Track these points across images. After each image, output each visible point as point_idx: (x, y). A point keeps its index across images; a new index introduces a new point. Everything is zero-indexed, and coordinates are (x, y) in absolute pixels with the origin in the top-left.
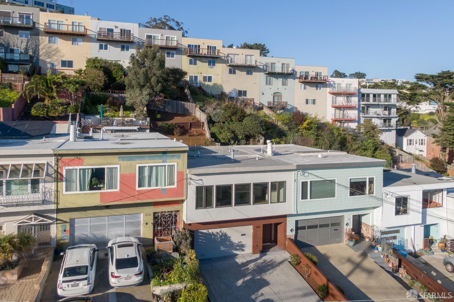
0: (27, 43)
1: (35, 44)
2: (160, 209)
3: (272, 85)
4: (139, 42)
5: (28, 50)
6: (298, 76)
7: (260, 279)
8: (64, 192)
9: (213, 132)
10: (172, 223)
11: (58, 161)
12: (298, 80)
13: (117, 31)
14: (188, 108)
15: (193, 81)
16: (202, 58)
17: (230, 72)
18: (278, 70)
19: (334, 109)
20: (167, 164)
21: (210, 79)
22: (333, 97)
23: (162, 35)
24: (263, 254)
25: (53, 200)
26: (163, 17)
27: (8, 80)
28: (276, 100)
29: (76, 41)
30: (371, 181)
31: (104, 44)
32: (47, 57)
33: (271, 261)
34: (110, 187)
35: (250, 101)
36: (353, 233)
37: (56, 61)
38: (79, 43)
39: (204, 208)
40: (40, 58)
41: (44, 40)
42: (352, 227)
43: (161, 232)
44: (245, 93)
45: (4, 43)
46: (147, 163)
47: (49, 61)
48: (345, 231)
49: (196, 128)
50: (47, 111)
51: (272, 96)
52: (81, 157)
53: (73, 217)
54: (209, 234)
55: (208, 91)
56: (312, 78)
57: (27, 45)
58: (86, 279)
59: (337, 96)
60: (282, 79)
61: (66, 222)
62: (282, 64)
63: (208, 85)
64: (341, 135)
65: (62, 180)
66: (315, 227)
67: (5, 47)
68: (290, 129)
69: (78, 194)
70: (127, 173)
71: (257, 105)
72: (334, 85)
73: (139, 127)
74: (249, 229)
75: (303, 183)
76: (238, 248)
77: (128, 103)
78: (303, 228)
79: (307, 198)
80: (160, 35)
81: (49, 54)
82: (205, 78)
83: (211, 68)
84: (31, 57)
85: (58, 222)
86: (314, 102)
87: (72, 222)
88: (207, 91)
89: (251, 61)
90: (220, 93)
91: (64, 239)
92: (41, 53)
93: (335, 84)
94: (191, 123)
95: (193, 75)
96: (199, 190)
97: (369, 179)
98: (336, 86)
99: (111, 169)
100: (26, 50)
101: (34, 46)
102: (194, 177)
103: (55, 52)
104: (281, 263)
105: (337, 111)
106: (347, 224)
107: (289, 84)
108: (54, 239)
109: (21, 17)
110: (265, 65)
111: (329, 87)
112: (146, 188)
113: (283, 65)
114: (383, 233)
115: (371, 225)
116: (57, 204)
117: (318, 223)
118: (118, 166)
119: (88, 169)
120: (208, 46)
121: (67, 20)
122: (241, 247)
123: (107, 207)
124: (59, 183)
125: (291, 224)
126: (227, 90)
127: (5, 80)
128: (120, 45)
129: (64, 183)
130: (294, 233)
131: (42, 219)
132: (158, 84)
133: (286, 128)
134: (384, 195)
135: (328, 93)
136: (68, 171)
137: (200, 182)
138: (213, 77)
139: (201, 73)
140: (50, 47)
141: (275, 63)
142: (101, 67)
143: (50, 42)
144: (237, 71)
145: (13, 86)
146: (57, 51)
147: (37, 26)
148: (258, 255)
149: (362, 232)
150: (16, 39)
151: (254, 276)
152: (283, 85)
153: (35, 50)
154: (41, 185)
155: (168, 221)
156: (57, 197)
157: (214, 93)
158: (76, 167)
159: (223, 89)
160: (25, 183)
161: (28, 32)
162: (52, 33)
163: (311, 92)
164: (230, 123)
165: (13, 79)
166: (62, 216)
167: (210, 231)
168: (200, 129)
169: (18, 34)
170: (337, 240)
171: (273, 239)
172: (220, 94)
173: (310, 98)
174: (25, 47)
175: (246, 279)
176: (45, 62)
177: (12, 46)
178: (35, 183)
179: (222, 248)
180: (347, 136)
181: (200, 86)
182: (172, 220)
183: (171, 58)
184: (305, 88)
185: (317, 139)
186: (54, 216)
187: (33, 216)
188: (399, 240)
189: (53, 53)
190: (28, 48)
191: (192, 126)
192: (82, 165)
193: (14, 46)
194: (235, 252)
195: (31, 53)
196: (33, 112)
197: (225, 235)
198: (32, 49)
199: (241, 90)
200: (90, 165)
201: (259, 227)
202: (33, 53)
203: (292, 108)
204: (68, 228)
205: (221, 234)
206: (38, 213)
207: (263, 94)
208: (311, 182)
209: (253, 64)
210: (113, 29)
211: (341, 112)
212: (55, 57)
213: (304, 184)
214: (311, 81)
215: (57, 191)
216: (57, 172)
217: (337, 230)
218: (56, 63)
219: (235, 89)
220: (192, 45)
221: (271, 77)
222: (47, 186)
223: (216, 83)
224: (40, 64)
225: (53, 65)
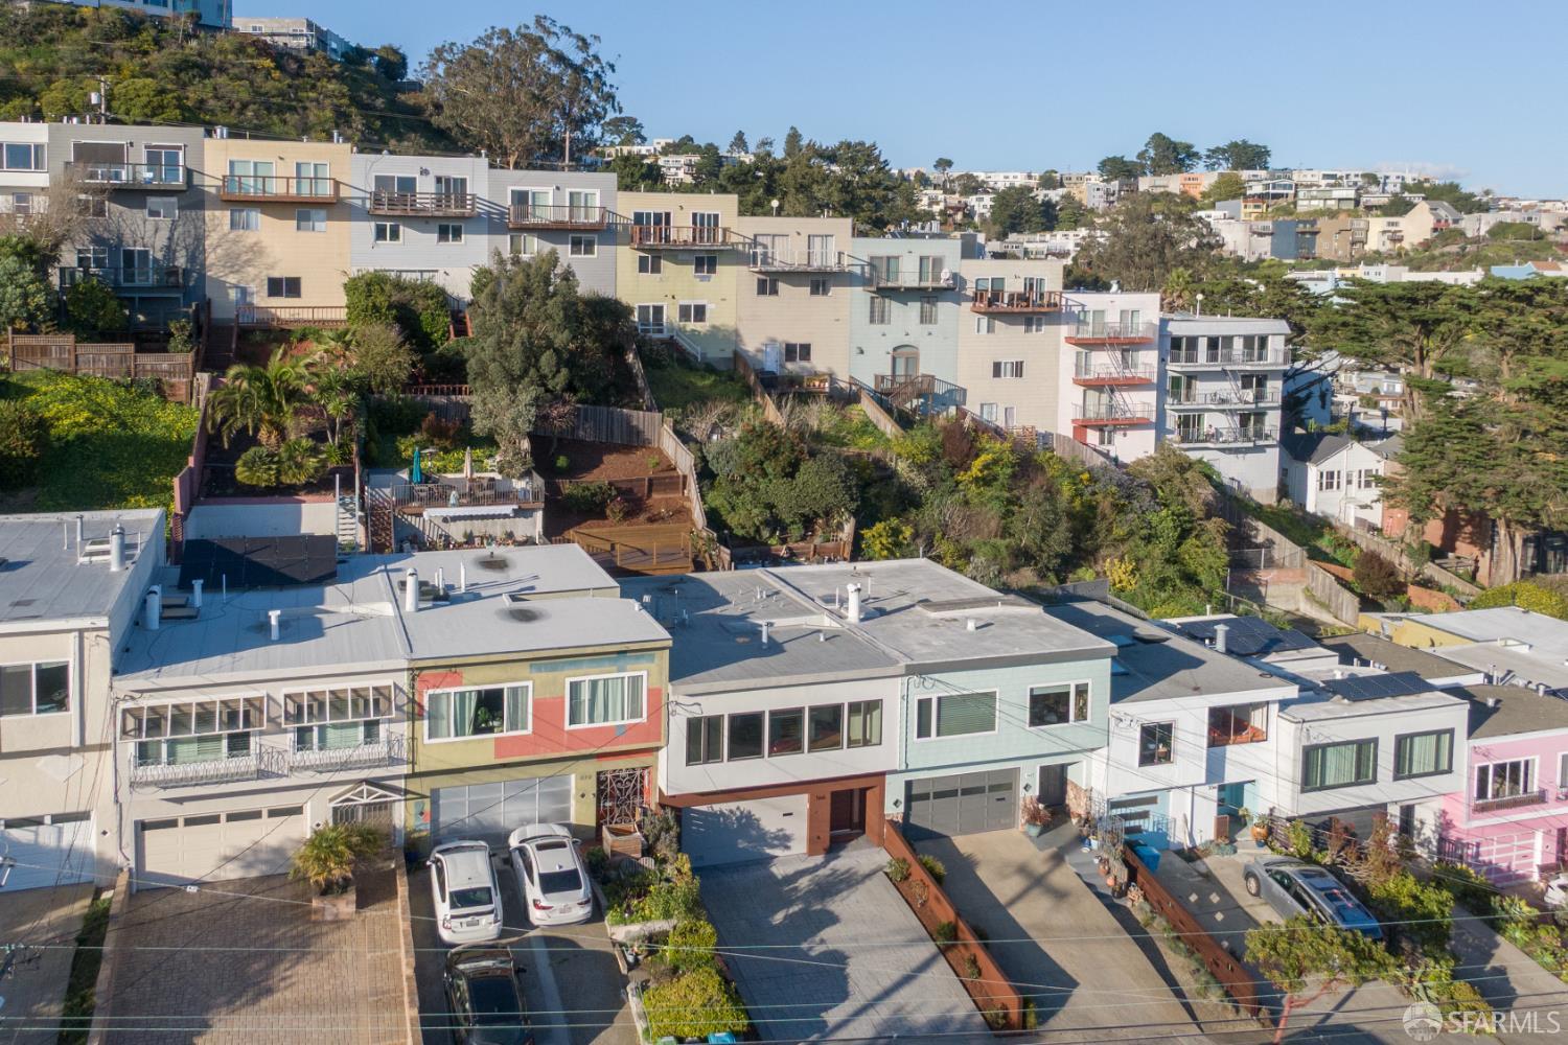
0: (172, 231)
1: (193, 232)
2: (609, 765)
3: (889, 323)
4: (489, 213)
5: (175, 251)
6: (970, 292)
7: (821, 910)
8: (426, 741)
9: (713, 505)
10: (635, 793)
11: (413, 679)
12: (971, 304)
13: (426, 187)
14: (641, 427)
15: (648, 325)
16: (678, 254)
17: (761, 289)
18: (908, 277)
19: (1083, 388)
20: (626, 675)
21: (700, 313)
22: (1078, 353)
23: (558, 188)
24: (832, 855)
25: (405, 755)
26: (532, 23)
27: (152, 371)
28: (900, 371)
29: (308, 219)
30: (1082, 691)
31: (388, 224)
32: (227, 271)
33: (847, 871)
34: (514, 726)
35: (821, 381)
36: (1041, 806)
37: (253, 280)
38: (317, 224)
39: (705, 763)
40: (209, 274)
41: (218, 220)
42: (1037, 793)
43: (612, 811)
44: (805, 351)
45: (106, 235)
46: (585, 676)
47: (234, 281)
48: (1021, 802)
49: (665, 491)
50: (279, 472)
51: (890, 357)
52: (458, 669)
53: (439, 787)
54: (714, 815)
55: (695, 350)
56: (1012, 297)
57: (170, 239)
58: (488, 913)
59: (1092, 350)
60: (918, 304)
61: (423, 797)
62: (921, 259)
63: (693, 331)
64: (1082, 495)
65: (421, 717)
66: (953, 793)
67: (110, 246)
68: (932, 483)
69: (452, 743)
70: (548, 696)
71: (843, 385)
72: (1082, 315)
73: (516, 507)
74: (801, 803)
75: (920, 702)
76: (776, 842)
77: (480, 426)
78: (924, 797)
79: (929, 736)
80: (551, 190)
81: (233, 262)
82: (685, 312)
83: (703, 279)
84: (184, 272)
85: (409, 796)
86: (1018, 370)
87: (435, 796)
88: (693, 352)
89: (824, 255)
90: (729, 354)
91: (421, 831)
92: (211, 258)
93: (1085, 312)
94: (650, 480)
95: (651, 304)
96: (693, 725)
97: (1077, 686)
98: (1090, 318)
99: (514, 691)
100: (170, 251)
101: (189, 241)
102: (682, 699)
103: (250, 255)
104: (868, 876)
105: (1092, 395)
106: (1027, 787)
107: (940, 317)
108: (400, 831)
109: (153, 159)
110: (870, 264)
111: (1068, 323)
112: (585, 725)
113: (925, 261)
114: (1114, 805)
115: (1084, 788)
116: (413, 763)
117: (959, 786)
118: (530, 684)
119: (470, 692)
120: (695, 215)
121: (281, 158)
122: (784, 840)
123: (504, 766)
124: (417, 723)
125: (894, 790)
126: (751, 344)
127: (145, 371)
128: (435, 226)
129: (426, 722)
130: (902, 808)
131: (381, 792)
132: (558, 371)
133: (920, 480)
134: (1113, 721)
135: (1063, 340)
136: (433, 699)
137: (696, 709)
138: (710, 308)
139: (673, 297)
140: (235, 242)
141: (897, 258)
142: (390, 307)
143: (234, 225)
144: (782, 286)
145: (166, 388)
146: (256, 250)
147: (196, 180)
148: (819, 859)
149: (1067, 802)
150: (140, 222)
151: (808, 904)
152: (922, 322)
153: (193, 252)
154: (383, 728)
155: (627, 789)
156: (413, 750)
157: (714, 353)
158: (447, 690)
159: (741, 340)
161: (174, 200)
162: (238, 203)
163: (1011, 341)
164: (761, 480)
165: (165, 366)
166: (415, 785)
167: (717, 807)
168: (676, 495)
169: (145, 207)
170: (1003, 821)
171: (856, 819)
172: (731, 355)
173: (1009, 358)
174: (166, 243)
175: (791, 911)
176: (222, 285)
177: (131, 242)
178: (371, 728)
179: (742, 844)
180: (1099, 497)
181: (672, 337)
182: (635, 786)
183: (583, 256)
184: (990, 329)
185: (1008, 514)
186: (401, 784)
187: (366, 788)
188: (1156, 820)
189: (244, 257)
190: (173, 247)
191: (654, 487)
192: (460, 684)
193: (135, 242)
194: (769, 851)
195: (181, 262)
196: (241, 474)
197: (749, 816)
198: (186, 248)
199: (793, 341)
200: (475, 684)
201: (823, 798)
202: (187, 262)
203: (949, 391)
204: (427, 807)
205: (738, 813)
206: (375, 783)
207: (862, 352)
208: (939, 699)
209: (832, 263)
210: (414, 179)
211: (1105, 397)
212: (250, 269)
213: (924, 705)
214: (1010, 309)
215: (413, 738)
216: (412, 701)
217: (1003, 799)
218: (253, 287)
219: (773, 341)
220: (648, 215)
221: (887, 300)
222: (395, 730)
223: (717, 323)
224: (209, 293)
225: (244, 292)
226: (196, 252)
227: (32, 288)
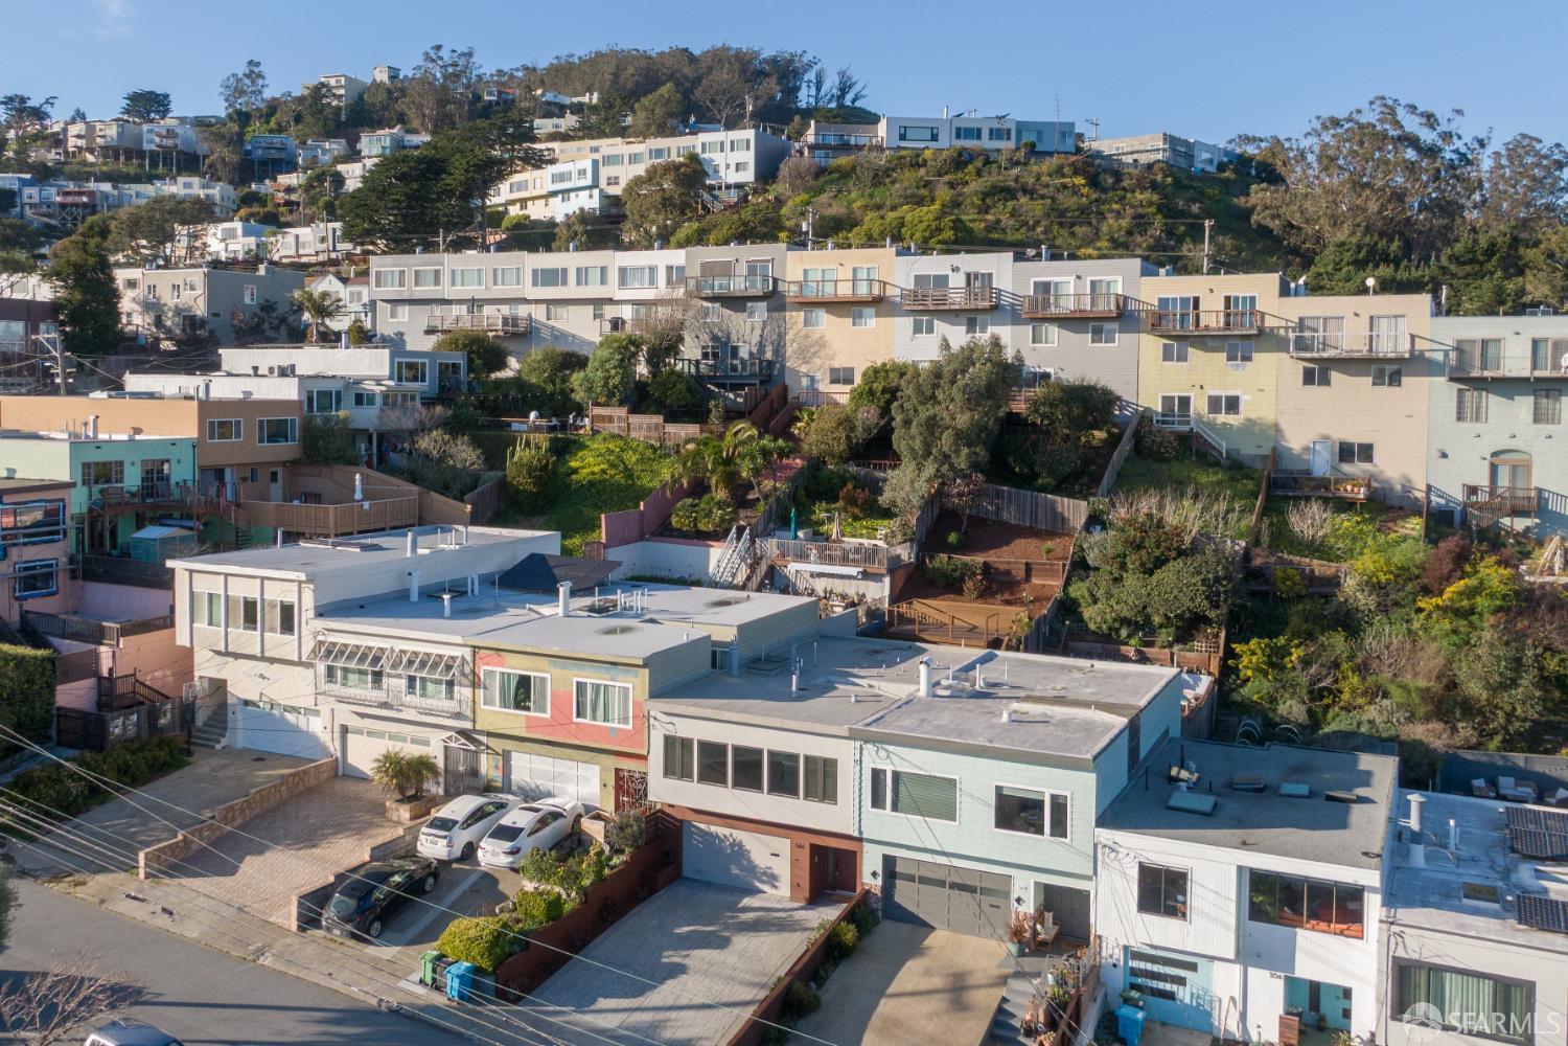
0: (763, 330)
1: (777, 329)
2: (623, 764)
3: (1487, 422)
4: (1012, 304)
5: (765, 346)
7: (726, 937)
8: (482, 706)
11: (474, 656)
13: (956, 283)
15: (1174, 416)
16: (1206, 341)
17: (1309, 378)
18: (1515, 367)
20: (618, 684)
21: (1233, 404)
23: (1078, 278)
25: (469, 713)
29: (861, 316)
31: (925, 320)
32: (800, 362)
34: (543, 710)
35: (1354, 486)
37: (819, 370)
38: (868, 320)
39: (679, 779)
40: (788, 364)
41: (795, 321)
42: (1035, 912)
43: (627, 805)
44: (1366, 452)
45: (720, 334)
46: (591, 678)
47: (805, 371)
48: (1013, 915)
49: (1045, 577)
50: (696, 520)
51: (1487, 462)
52: (502, 653)
53: (507, 748)
54: (711, 835)
55: (1222, 444)
57: (761, 336)
58: (445, 837)
60: (1531, 399)
61: (498, 754)
62: (1535, 342)
63: (1224, 423)
65: (479, 686)
66: (941, 883)
67: (722, 343)
69: (499, 712)
70: (561, 689)
71: (1419, 494)
73: (860, 570)
74: (784, 845)
75: (874, 771)
76: (764, 878)
78: (910, 878)
79: (884, 808)
80: (1072, 281)
81: (805, 354)
82: (1214, 404)
83: (1236, 367)
84: (770, 364)
85: (490, 751)
87: (506, 756)
89: (1392, 339)
90: (1266, 450)
91: (496, 778)
92: (789, 351)
94: (1027, 565)
95: (1176, 394)
96: (669, 742)
97: (1050, 796)
99: (543, 680)
100: (761, 346)
101: (775, 337)
102: (660, 716)
103: (816, 348)
106: (1020, 901)
107: (1565, 415)
108: (485, 774)
109: (752, 271)
110: (1457, 349)
112: (589, 721)
116: (474, 721)
117: (947, 877)
118: (548, 676)
119: (512, 674)
120: (1227, 298)
121: (843, 266)
122: (772, 879)
123: (549, 743)
124: (476, 691)
125: (872, 860)
126: (1296, 440)
127: (670, 438)
128: (964, 318)
129: (482, 692)
130: (879, 881)
131: (463, 741)
132: (960, 450)
134: (1101, 847)
136: (485, 672)
137: (671, 728)
138: (1244, 399)
139: (1202, 387)
140: (807, 337)
141: (1499, 341)
143: (806, 323)
144: (1335, 376)
146: (821, 344)
147: (781, 287)
148: (794, 906)
150: (742, 323)
152: (1536, 420)
153: (778, 345)
154: (456, 690)
156: (474, 712)
157: (1248, 449)
158: (495, 669)
159: (1283, 436)
160: (438, 682)
161: (764, 305)
162: (808, 305)
166: (491, 743)
167: (713, 829)
169: (745, 310)
170: (998, 932)
172: (1269, 452)
174: (758, 339)
175: (704, 929)
176: (796, 373)
177: (735, 340)
178: (450, 687)
179: (735, 871)
181: (1198, 429)
183: (1103, 344)
186: (484, 739)
187: (453, 734)
188: (1195, 991)
189: (812, 350)
190: (764, 343)
191: (1034, 572)
192: (503, 666)
193: (738, 339)
194: (758, 884)
195: (769, 355)
197: (740, 845)
198: (772, 343)
199: (1349, 440)
200: (512, 668)
201: (803, 847)
202: (773, 355)
204: (501, 764)
205: (731, 840)
206: (462, 733)
207: (1444, 455)
208: (896, 775)
209: (1402, 348)
210: (947, 276)
212: (816, 361)
213: (878, 775)
215: (474, 702)
216: (473, 672)
217: (998, 907)
218: (819, 376)
219: (1326, 437)
220: (1175, 300)
221: (1484, 393)
222: (463, 692)
223: (1253, 417)
224: (788, 381)
225: (812, 379)
226: (779, 349)
227: (613, 372)
